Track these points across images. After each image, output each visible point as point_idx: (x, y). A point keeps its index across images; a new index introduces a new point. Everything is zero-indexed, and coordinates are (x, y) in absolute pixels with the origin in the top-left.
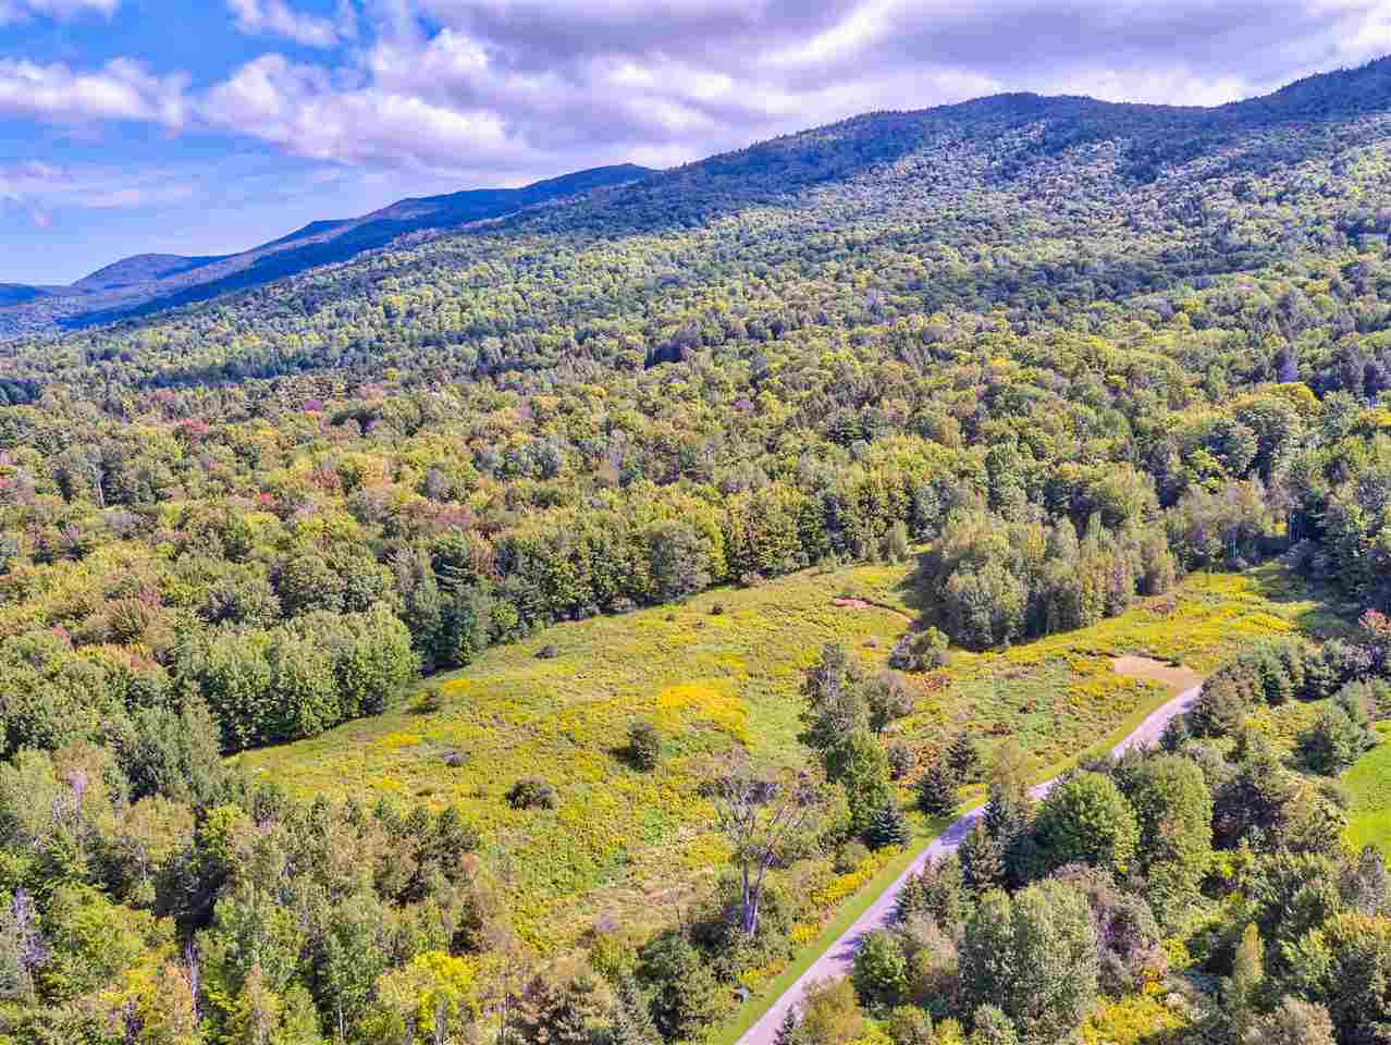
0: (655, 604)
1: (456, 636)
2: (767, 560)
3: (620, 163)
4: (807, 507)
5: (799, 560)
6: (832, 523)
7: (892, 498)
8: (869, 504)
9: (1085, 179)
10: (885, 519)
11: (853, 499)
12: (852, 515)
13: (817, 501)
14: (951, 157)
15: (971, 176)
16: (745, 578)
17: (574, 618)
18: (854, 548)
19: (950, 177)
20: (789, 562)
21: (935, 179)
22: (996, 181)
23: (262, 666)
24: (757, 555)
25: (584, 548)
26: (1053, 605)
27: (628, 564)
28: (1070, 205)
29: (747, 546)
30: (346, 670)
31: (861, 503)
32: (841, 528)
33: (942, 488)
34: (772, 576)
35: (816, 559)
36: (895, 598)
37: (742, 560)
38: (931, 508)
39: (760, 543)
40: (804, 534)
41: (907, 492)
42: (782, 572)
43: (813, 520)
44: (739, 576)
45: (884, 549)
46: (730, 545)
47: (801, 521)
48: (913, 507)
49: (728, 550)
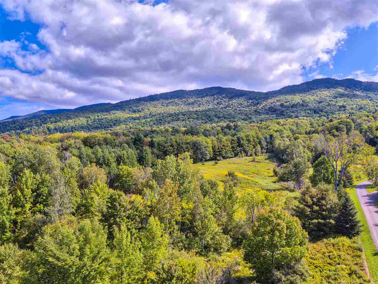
1: (143, 162)
2: (224, 154)
4: (233, 140)
5: (232, 155)
6: (240, 145)
7: (254, 140)
8: (249, 141)
9: (240, 104)
10: (253, 145)
11: (245, 138)
12: (245, 142)
13: (235, 138)
15: (209, 103)
16: (218, 158)
18: (246, 152)
19: (204, 103)
20: (229, 155)
21: (200, 104)
22: (216, 105)
24: (220, 151)
25: (174, 143)
28: (239, 109)
29: (218, 149)
30: (121, 160)
31: (247, 140)
32: (242, 147)
33: (266, 138)
34: (225, 159)
35: (236, 155)
36: (267, 161)
37: (217, 153)
38: (264, 144)
39: (222, 148)
40: (233, 147)
41: (258, 138)
42: (228, 157)
43: (235, 144)
44: (216, 158)
45: (255, 153)
46: (213, 148)
47: (231, 143)
48: (260, 143)
49: (213, 149)
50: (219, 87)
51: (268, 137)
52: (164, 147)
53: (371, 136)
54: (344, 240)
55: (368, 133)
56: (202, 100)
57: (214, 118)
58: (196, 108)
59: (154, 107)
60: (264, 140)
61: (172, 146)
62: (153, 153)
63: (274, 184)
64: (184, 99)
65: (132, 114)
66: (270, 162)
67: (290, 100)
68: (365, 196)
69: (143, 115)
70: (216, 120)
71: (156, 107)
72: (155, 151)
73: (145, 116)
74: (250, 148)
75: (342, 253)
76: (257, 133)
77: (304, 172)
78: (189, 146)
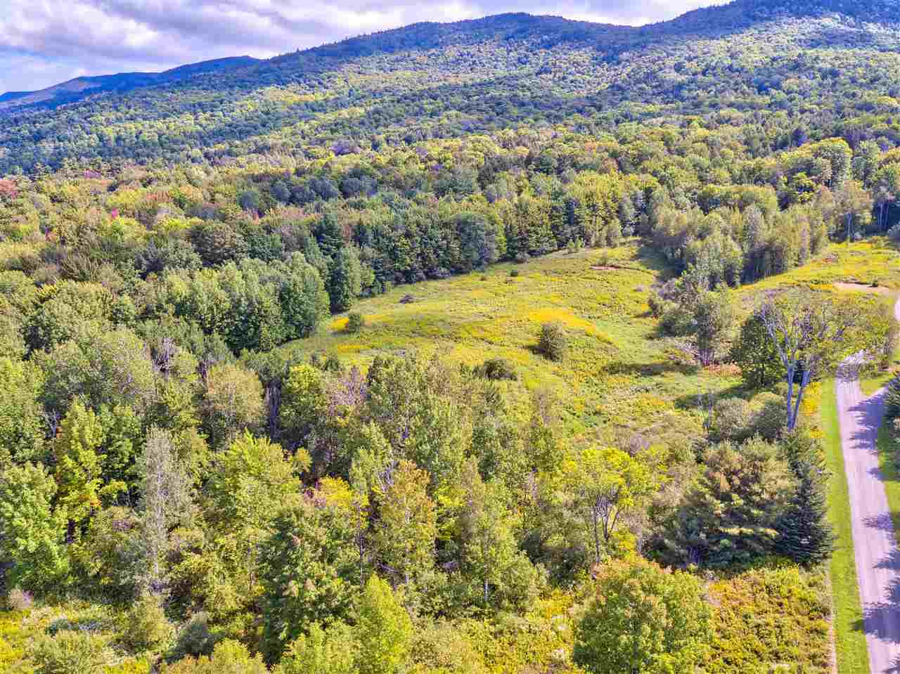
0: (462, 273)
1: (342, 284)
2: (533, 246)
3: (241, 56)
4: (554, 208)
5: (552, 245)
6: (572, 220)
7: (606, 204)
8: (593, 207)
9: (574, 63)
10: (603, 219)
11: (583, 202)
12: (583, 213)
13: (560, 204)
14: (482, 50)
15: (497, 61)
16: (519, 256)
17: (409, 281)
18: (585, 237)
19: (484, 61)
20: (546, 247)
21: (474, 62)
22: (514, 65)
23: (222, 294)
24: (525, 239)
25: (414, 228)
26: (768, 256)
27: (445, 242)
28: (571, 78)
29: (520, 233)
30: (289, 299)
31: (588, 207)
32: (578, 223)
33: (635, 199)
34: (536, 256)
35: (561, 245)
36: (635, 264)
37: (516, 244)
38: (630, 212)
39: (528, 231)
40: (554, 227)
41: (614, 200)
42: (541, 253)
43: (559, 217)
44: (514, 255)
45: (608, 238)
46: (508, 231)
47: (551, 218)
48: (620, 211)
49: (507, 235)
50: (523, 14)
51: (640, 193)
52: (390, 239)
53: (889, 197)
54: (792, 577)
55: (883, 189)
56: (479, 51)
57: (510, 106)
58: (465, 77)
59: (359, 73)
60: (630, 202)
61: (408, 235)
62: (363, 258)
63: (649, 342)
64: (433, 51)
65: (305, 94)
66: (642, 268)
67: (699, 53)
68: (856, 409)
69: (332, 97)
70: (515, 111)
71: (364, 74)
72: (369, 251)
73: (338, 98)
74: (595, 227)
75: (787, 621)
76: (613, 186)
77: (720, 327)
78: (448, 231)
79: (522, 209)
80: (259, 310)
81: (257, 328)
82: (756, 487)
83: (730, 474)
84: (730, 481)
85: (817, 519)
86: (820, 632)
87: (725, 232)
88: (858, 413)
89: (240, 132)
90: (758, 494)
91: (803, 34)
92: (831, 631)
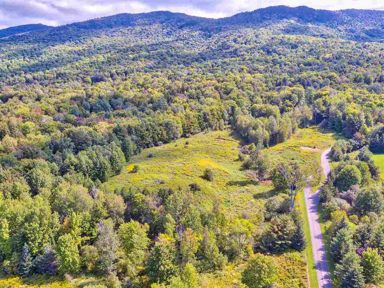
0: (167, 143)
1: (127, 152)
2: (192, 131)
4: (199, 116)
5: (199, 130)
6: (206, 120)
7: (218, 113)
8: (213, 115)
9: (192, 36)
10: (217, 119)
11: (210, 114)
12: (210, 117)
13: (201, 114)
14: (151, 28)
15: (158, 33)
16: (187, 135)
17: (148, 147)
18: (211, 126)
19: (152, 33)
21: (148, 33)
22: (166, 35)
24: (190, 129)
25: (149, 127)
27: (161, 132)
28: (191, 42)
29: (188, 126)
31: (212, 114)
32: (208, 121)
33: (228, 110)
34: (193, 135)
35: (202, 130)
36: (230, 138)
37: (186, 131)
38: (227, 116)
39: (190, 125)
40: (199, 123)
41: (221, 112)
42: (195, 133)
43: (201, 119)
44: (185, 134)
45: (219, 127)
46: (183, 126)
47: (198, 119)
48: (223, 115)
49: (182, 127)
50: (168, 12)
51: (230, 108)
52: (141, 132)
53: (318, 112)
54: (296, 255)
55: (316, 109)
56: (150, 28)
57: (167, 56)
58: (145, 41)
59: (98, 37)
60: (226, 112)
61: (147, 130)
62: (132, 140)
64: (129, 27)
65: (74, 47)
66: (233, 140)
67: (243, 34)
68: (310, 198)
69: (86, 49)
70: (169, 59)
71: (100, 37)
73: (89, 49)
74: (214, 122)
75: (295, 267)
76: (220, 105)
78: (162, 127)
79: (187, 117)
80: (104, 166)
81: (103, 173)
82: (285, 229)
83: (278, 226)
84: (278, 227)
85: (302, 238)
86: (305, 270)
87: (263, 127)
88: (311, 200)
89: (47, 65)
90: (286, 231)
91: (284, 27)
92: (307, 270)
